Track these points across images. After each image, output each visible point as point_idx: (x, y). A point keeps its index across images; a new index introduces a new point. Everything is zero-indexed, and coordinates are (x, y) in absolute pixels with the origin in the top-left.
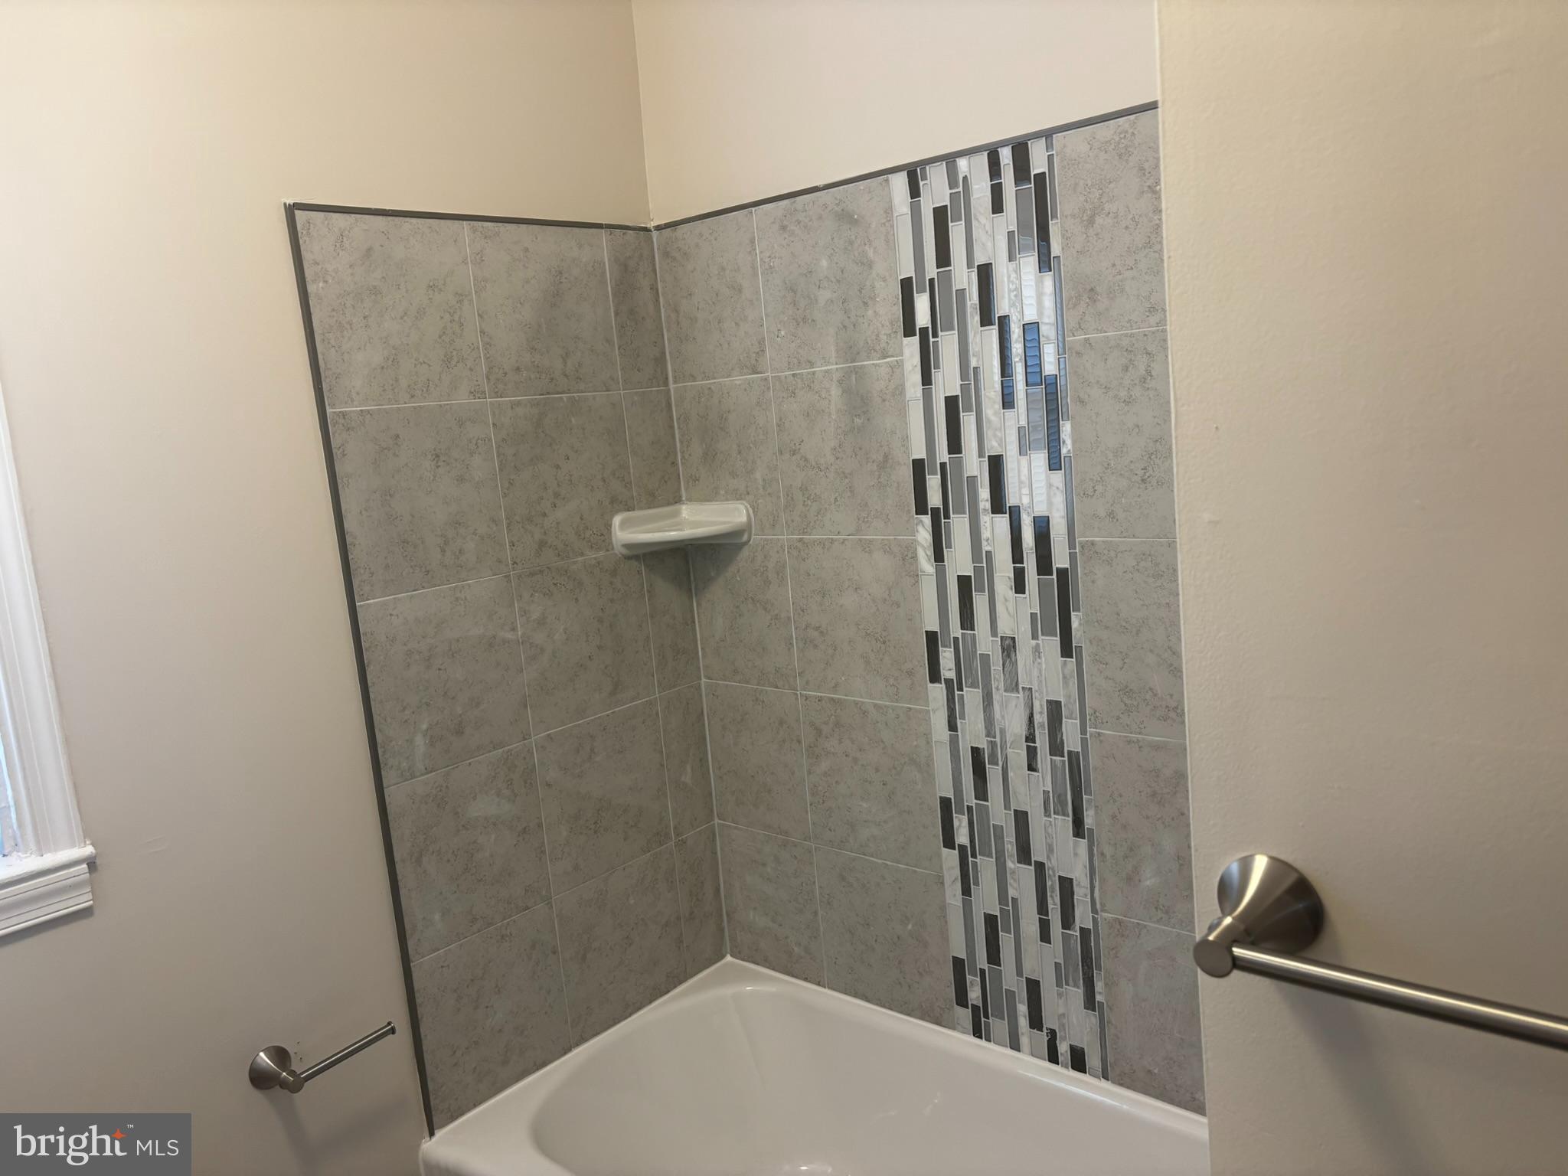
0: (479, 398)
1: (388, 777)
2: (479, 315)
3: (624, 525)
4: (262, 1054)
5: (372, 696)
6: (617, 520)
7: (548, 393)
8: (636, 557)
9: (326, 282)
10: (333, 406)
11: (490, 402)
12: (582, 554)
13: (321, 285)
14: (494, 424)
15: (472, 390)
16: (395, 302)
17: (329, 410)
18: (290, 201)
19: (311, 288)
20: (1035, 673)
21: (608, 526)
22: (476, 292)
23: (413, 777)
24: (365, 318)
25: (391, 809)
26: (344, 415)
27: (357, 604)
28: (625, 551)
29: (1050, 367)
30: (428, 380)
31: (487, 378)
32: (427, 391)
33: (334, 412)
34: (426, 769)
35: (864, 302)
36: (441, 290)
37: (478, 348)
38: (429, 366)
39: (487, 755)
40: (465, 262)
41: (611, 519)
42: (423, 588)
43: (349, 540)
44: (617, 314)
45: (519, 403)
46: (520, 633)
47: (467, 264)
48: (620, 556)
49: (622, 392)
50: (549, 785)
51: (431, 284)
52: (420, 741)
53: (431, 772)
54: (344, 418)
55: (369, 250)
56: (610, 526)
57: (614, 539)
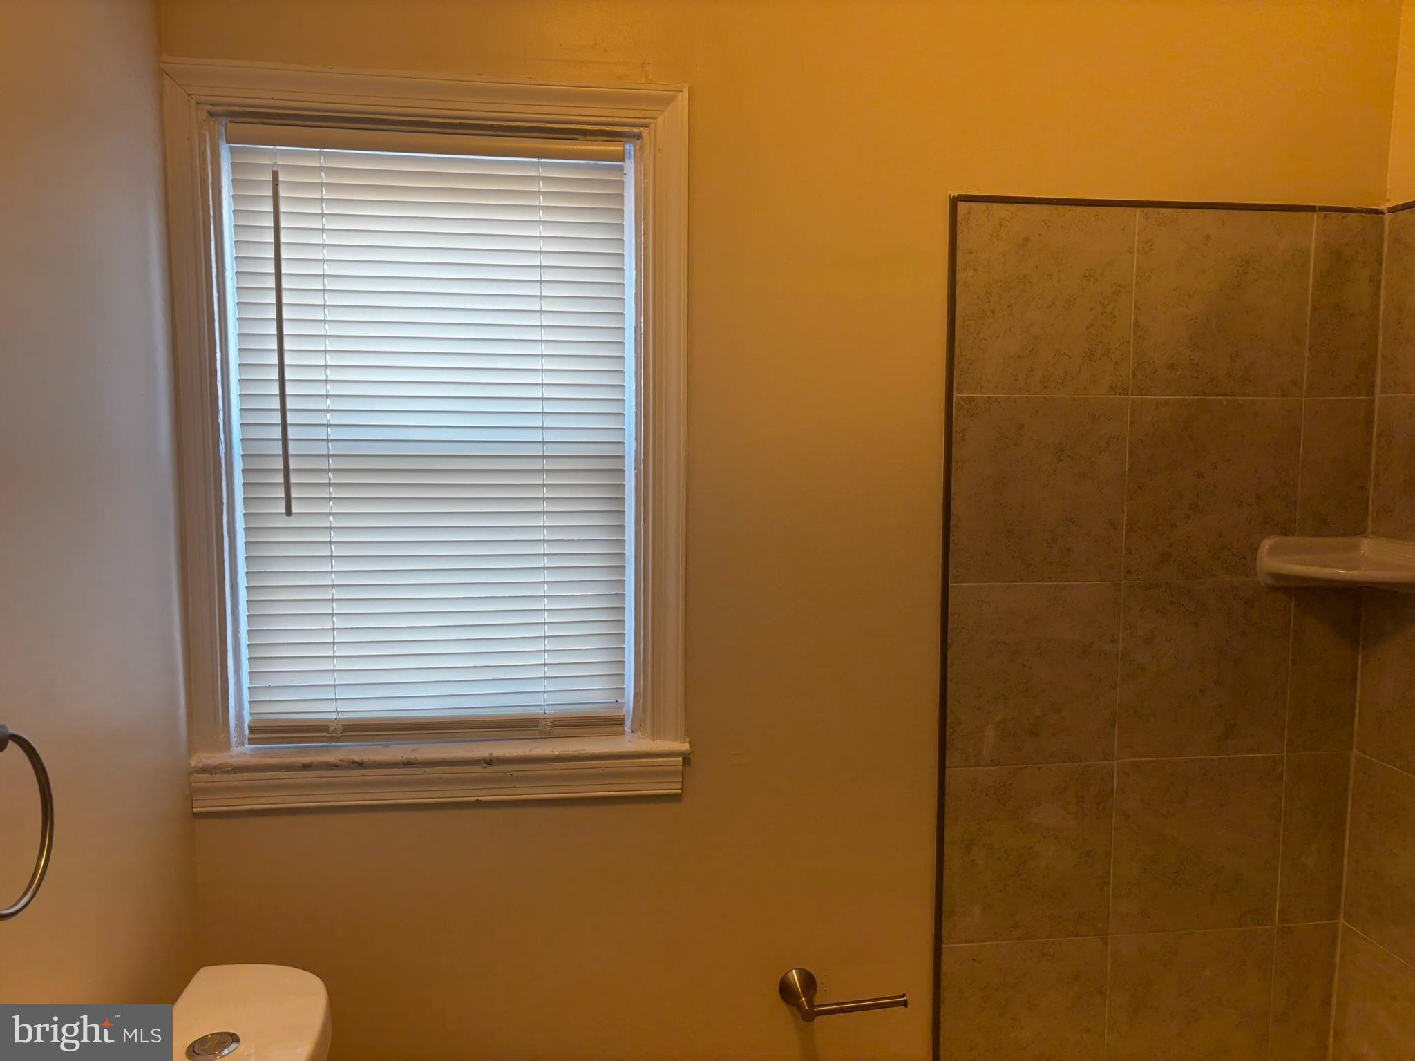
0: (1120, 394)
1: (952, 758)
2: (1136, 306)
3: (1273, 551)
5: (949, 675)
6: (1266, 544)
7: (1205, 394)
8: (1286, 590)
9: (975, 270)
10: (961, 391)
11: (1133, 400)
12: (1213, 576)
13: (971, 273)
14: (1132, 423)
15: (1114, 385)
16: (1044, 291)
17: (956, 395)
18: (954, 194)
19: (960, 276)
21: (1254, 550)
22: (1137, 283)
23: (977, 765)
24: (1009, 307)
25: (951, 789)
26: (970, 400)
27: (950, 585)
28: (1269, 581)
30: (1066, 372)
31: (1134, 375)
32: (1062, 382)
33: (962, 398)
34: (992, 761)
36: (1097, 280)
37: (1129, 342)
38: (1070, 357)
39: (1061, 764)
40: (1130, 251)
41: (1259, 543)
42: (1022, 580)
43: (952, 522)
44: (1314, 309)
45: (1166, 403)
46: (1121, 647)
47: (1132, 253)
48: (1263, 585)
49: (1304, 399)
50: (1126, 816)
51: (1087, 274)
52: (990, 732)
53: (997, 765)
54: (970, 404)
55: (1027, 239)
56: (1257, 549)
57: (1258, 563)
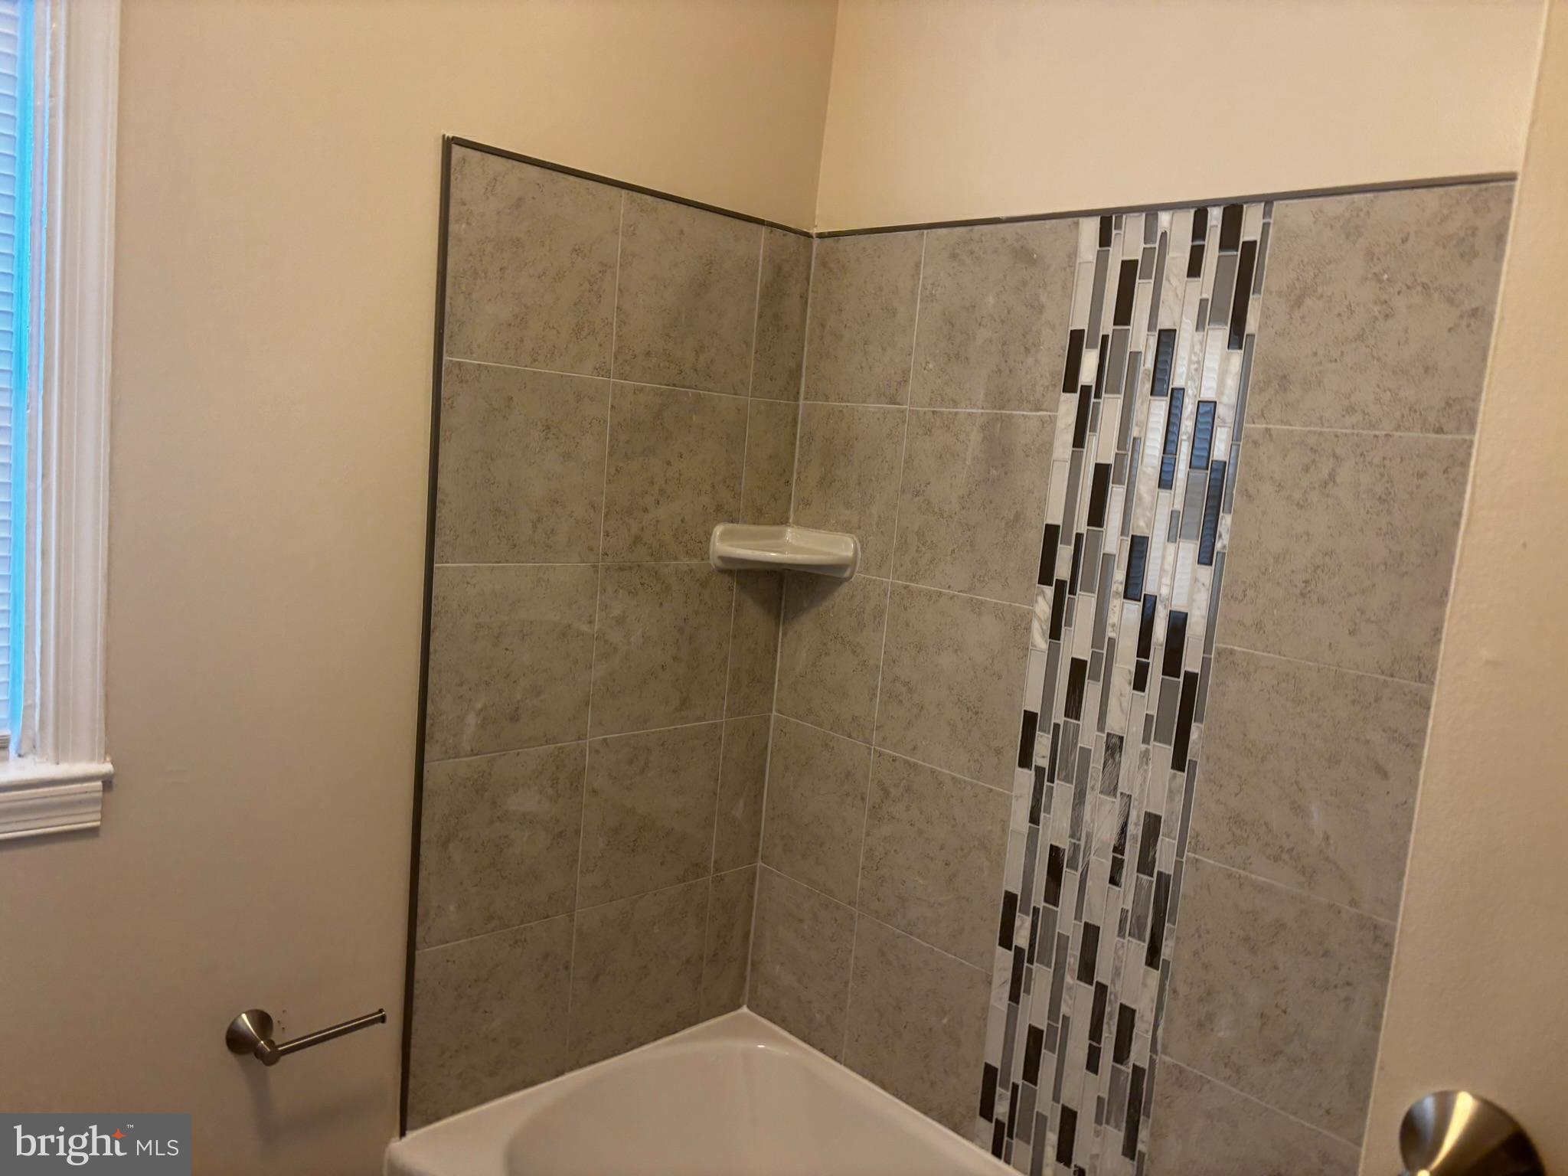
0: (603, 376)
1: (432, 751)
2: (620, 289)
3: (725, 535)
4: (244, 1016)
5: (431, 663)
6: (718, 530)
7: (674, 385)
8: (729, 572)
9: (468, 224)
10: (451, 354)
11: (614, 384)
12: (676, 558)
13: (464, 226)
14: (612, 406)
15: (598, 366)
16: (535, 259)
17: (446, 358)
18: (450, 134)
19: (453, 228)
20: (1140, 779)
21: (708, 535)
22: (621, 265)
23: (457, 756)
24: (501, 269)
25: (429, 784)
26: (460, 364)
27: (435, 565)
28: (719, 563)
29: (1220, 450)
30: (554, 347)
31: (616, 358)
32: (551, 357)
33: (452, 361)
34: (472, 750)
35: (1026, 348)
36: (585, 256)
37: (612, 324)
38: (558, 332)
39: (538, 748)
40: (615, 231)
41: (713, 528)
42: (507, 561)
43: (439, 496)
44: (760, 317)
45: (642, 390)
46: (596, 628)
47: (617, 234)
48: (714, 567)
49: (749, 398)
50: (594, 792)
51: (577, 247)
52: (472, 720)
53: (477, 754)
54: (460, 369)
55: (520, 199)
56: (711, 535)
57: (711, 551)
